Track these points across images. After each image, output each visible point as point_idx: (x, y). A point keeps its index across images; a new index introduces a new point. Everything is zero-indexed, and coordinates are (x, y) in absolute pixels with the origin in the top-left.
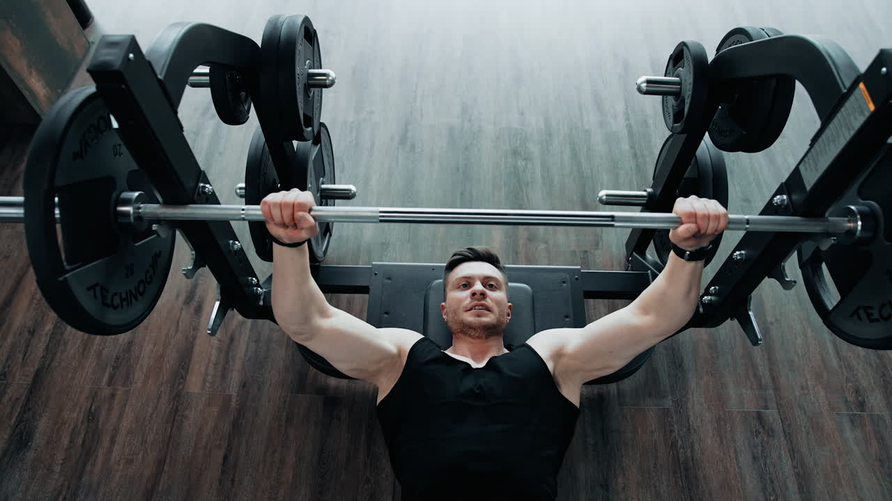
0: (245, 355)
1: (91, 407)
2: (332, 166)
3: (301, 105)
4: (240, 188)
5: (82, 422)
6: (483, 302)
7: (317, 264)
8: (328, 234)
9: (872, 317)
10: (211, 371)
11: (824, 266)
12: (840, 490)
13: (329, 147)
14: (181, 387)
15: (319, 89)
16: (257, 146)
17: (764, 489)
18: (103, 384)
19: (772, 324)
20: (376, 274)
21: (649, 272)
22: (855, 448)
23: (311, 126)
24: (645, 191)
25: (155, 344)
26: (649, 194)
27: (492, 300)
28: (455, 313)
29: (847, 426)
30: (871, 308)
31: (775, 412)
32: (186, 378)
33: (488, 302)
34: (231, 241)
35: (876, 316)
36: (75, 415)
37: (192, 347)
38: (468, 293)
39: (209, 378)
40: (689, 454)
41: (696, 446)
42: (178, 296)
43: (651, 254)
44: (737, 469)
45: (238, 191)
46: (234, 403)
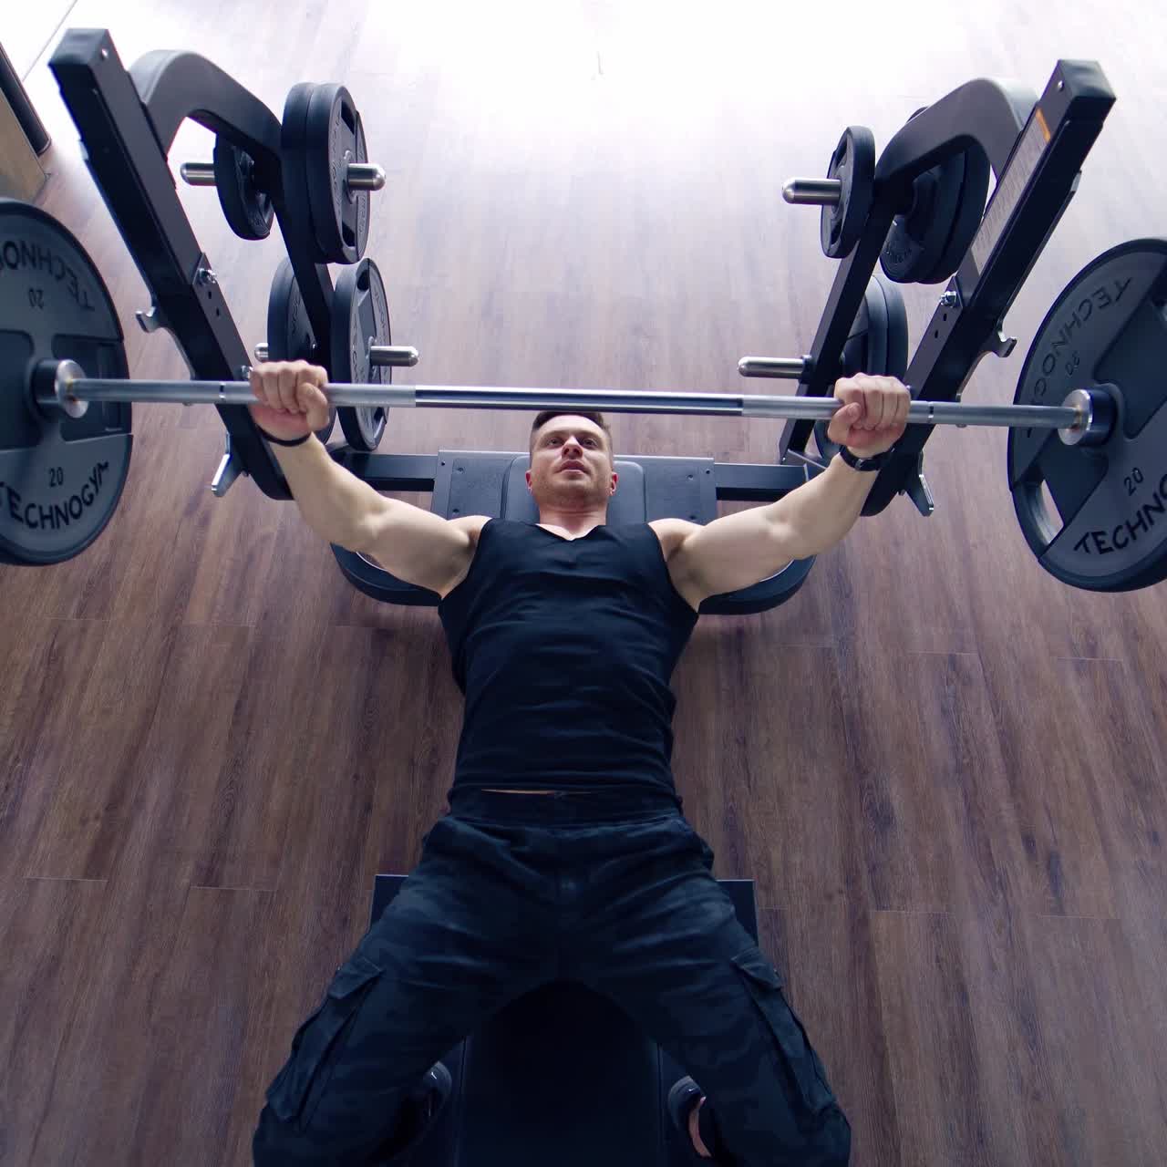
0: (268, 578)
1: (52, 645)
2: (386, 327)
3: (338, 209)
4: (262, 349)
5: (41, 663)
6: (578, 460)
7: (367, 452)
8: (382, 420)
9: (1103, 547)
10: (220, 596)
11: (1044, 485)
12: (1057, 753)
13: (381, 298)
14: (178, 617)
15: (365, 193)
16: (284, 279)
17: (956, 748)
18: (70, 617)
19: (975, 546)
20: (443, 464)
21: (805, 466)
22: (1079, 701)
23: (353, 245)
24: (802, 358)
25: (143, 565)
26: (807, 362)
27: (588, 459)
28: (543, 477)
29: (1071, 674)
30: (1102, 533)
31: (975, 655)
32: (186, 607)
33: (584, 461)
34: (243, 367)
35: (1109, 543)
36: (31, 655)
37: (196, 569)
38: (559, 451)
39: (218, 607)
40: (856, 705)
41: (866, 694)
42: (175, 505)
43: (811, 449)
44: (919, 725)
45: (258, 353)
46: (250, 639)
